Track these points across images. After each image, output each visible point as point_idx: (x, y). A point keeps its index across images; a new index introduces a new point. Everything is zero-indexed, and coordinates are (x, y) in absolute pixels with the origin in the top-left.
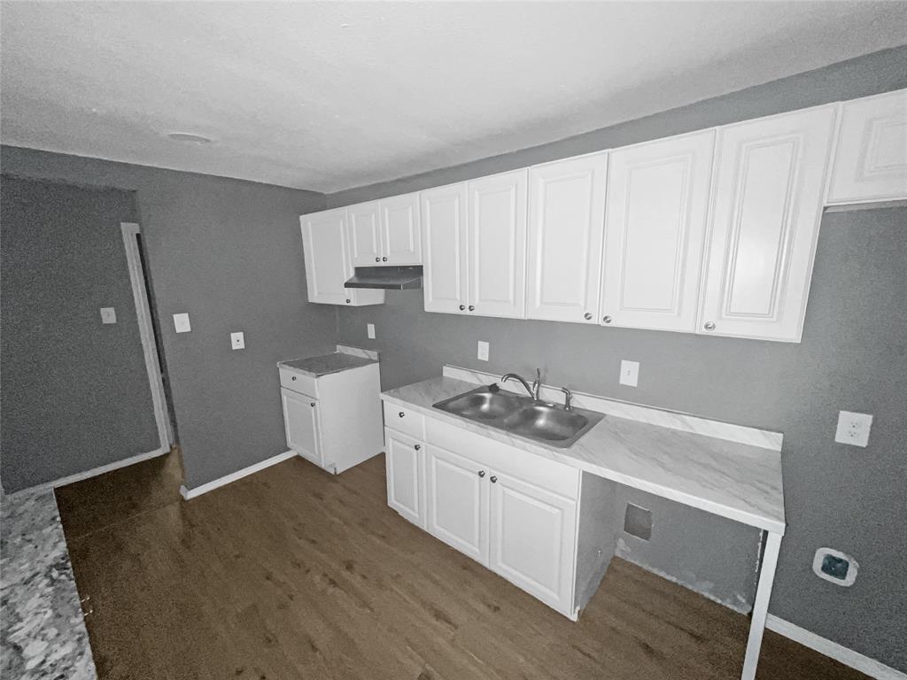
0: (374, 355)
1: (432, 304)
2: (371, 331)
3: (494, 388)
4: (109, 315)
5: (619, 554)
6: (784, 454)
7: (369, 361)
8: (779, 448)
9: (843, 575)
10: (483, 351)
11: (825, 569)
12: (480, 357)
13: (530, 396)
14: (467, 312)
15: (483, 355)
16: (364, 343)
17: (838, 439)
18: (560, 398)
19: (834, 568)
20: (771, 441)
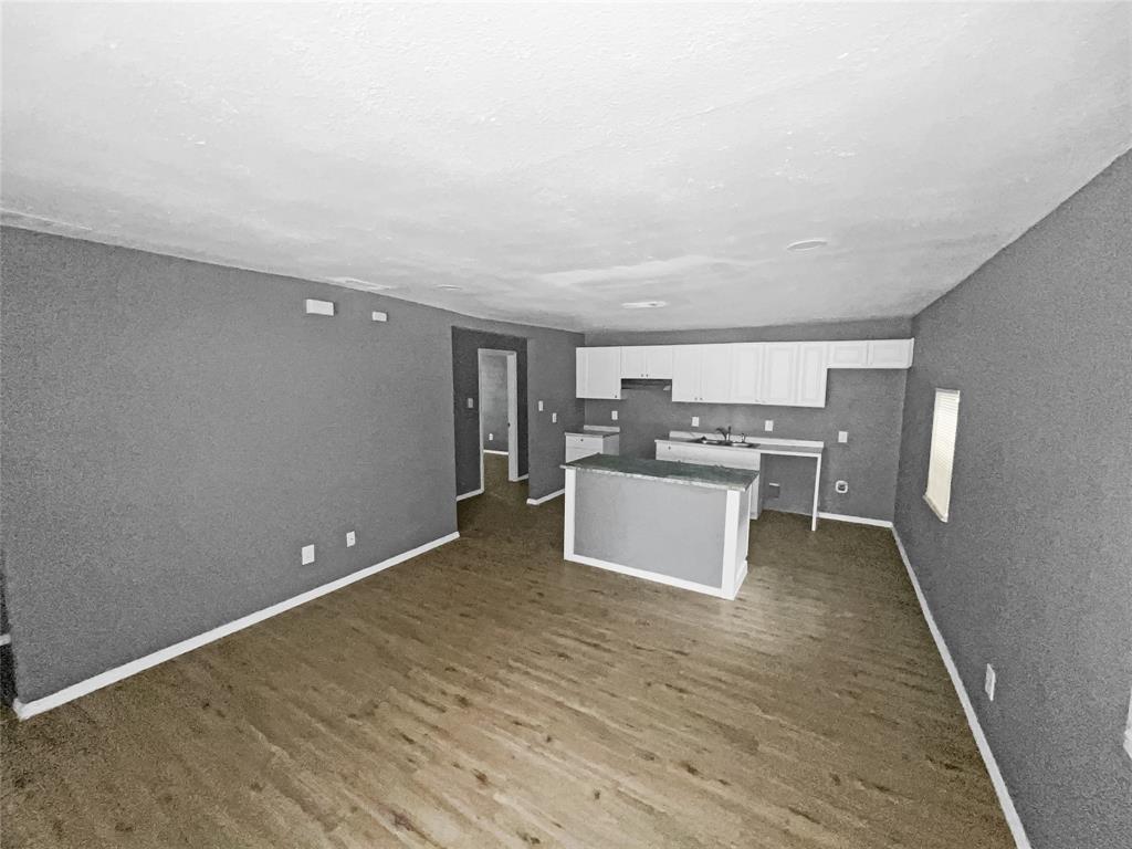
0: (617, 429)
1: (675, 398)
2: (615, 416)
3: (705, 438)
6: (824, 446)
7: (612, 433)
8: (823, 444)
9: (844, 490)
11: (840, 489)
12: (693, 425)
13: (725, 439)
14: (699, 401)
15: (695, 423)
16: (606, 422)
17: (839, 441)
18: (740, 439)
19: (842, 488)
20: (820, 445)
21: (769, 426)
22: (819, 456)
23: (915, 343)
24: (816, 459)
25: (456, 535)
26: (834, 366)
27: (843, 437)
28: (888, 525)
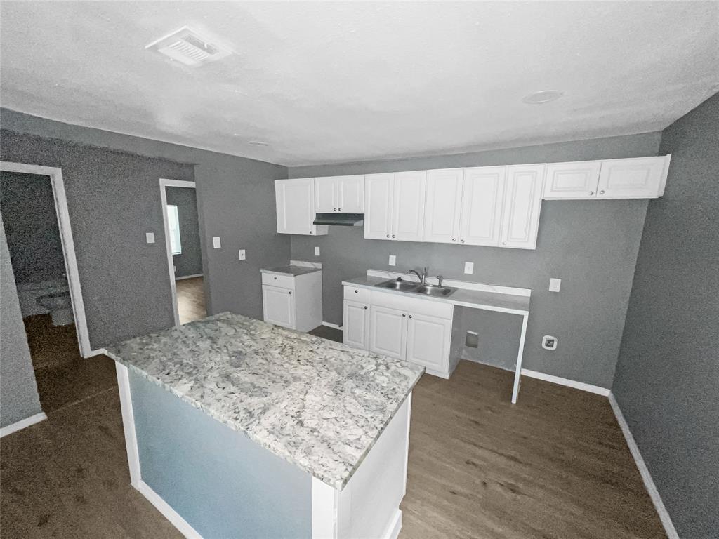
0: (319, 266)
1: (368, 234)
2: (317, 251)
3: (400, 279)
4: (150, 238)
5: (463, 357)
6: (531, 298)
7: (315, 270)
8: (530, 295)
9: (552, 346)
10: (392, 260)
11: (547, 345)
12: (390, 264)
13: (420, 281)
14: (391, 238)
15: (392, 263)
16: (312, 259)
17: (550, 290)
18: (436, 282)
19: (549, 343)
20: (526, 293)
21: (469, 268)
22: (526, 314)
23: (672, 162)
24: (522, 317)
25: (41, 417)
26: (550, 196)
27: (555, 285)
28: (606, 392)
